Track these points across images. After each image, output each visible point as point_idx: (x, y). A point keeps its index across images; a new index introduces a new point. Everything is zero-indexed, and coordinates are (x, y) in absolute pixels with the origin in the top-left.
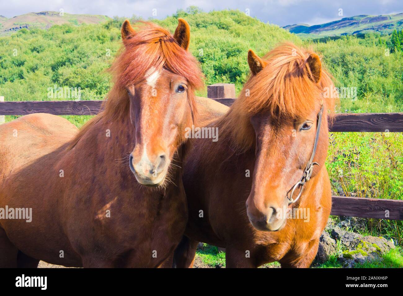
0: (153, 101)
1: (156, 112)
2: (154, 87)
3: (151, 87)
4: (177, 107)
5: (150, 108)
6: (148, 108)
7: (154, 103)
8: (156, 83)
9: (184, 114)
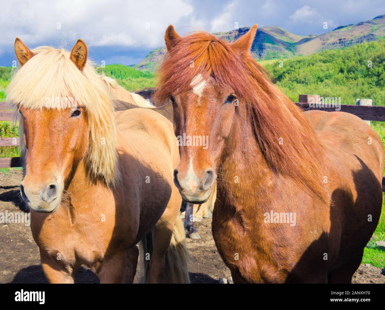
0: (199, 112)
1: (203, 123)
2: (200, 96)
3: (198, 96)
4: (224, 118)
5: (197, 119)
6: (195, 119)
7: (201, 113)
8: (202, 92)
9: (232, 126)
